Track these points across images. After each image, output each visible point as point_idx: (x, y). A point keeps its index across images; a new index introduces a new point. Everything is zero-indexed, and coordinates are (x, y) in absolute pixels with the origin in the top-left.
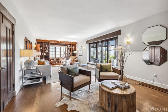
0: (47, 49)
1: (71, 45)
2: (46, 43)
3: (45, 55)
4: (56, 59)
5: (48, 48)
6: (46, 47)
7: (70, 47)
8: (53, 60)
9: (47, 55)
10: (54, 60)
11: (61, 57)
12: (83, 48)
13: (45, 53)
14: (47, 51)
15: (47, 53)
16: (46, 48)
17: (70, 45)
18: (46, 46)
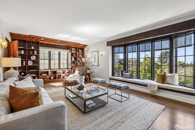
0: (33, 53)
1: (76, 48)
2: (33, 42)
3: (29, 64)
4: (51, 72)
5: (35, 52)
6: (33, 51)
7: (75, 52)
8: (46, 75)
9: (34, 65)
10: (48, 74)
11: (59, 68)
12: (101, 53)
13: (29, 62)
14: (33, 58)
15: (33, 61)
16: (31, 52)
17: (74, 49)
18: (33, 48)
